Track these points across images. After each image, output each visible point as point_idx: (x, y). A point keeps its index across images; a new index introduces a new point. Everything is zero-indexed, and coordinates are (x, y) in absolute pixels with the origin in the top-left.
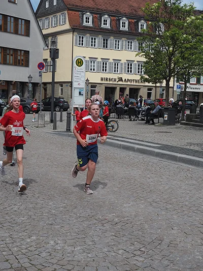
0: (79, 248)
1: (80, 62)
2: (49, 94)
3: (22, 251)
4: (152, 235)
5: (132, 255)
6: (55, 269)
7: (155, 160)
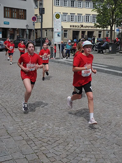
0: (62, 128)
1: (58, 16)
2: (39, 36)
3: (29, 130)
4: (105, 120)
5: (94, 132)
6: (49, 140)
7: (105, 75)
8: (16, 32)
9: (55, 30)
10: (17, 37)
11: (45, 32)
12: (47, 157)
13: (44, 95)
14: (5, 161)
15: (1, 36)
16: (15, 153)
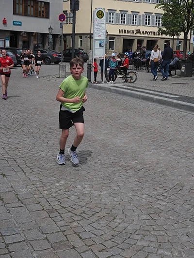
0: (105, 192)
2: (69, 46)
3: (52, 194)
4: (173, 182)
5: (156, 200)
7: (174, 110)
8: (32, 38)
9: (96, 36)
10: (34, 46)
11: (80, 39)
12: (80, 238)
14: (13, 243)
15: (8, 44)
16: (29, 231)
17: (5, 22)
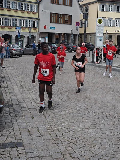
0: (91, 130)
1: (100, 21)
2: (83, 41)
3: (59, 130)
6: (76, 141)
8: (61, 37)
9: (97, 35)
10: (63, 41)
11: (90, 37)
12: (71, 157)
13: (80, 98)
14: (32, 157)
15: (47, 41)
16: (42, 151)
17: (45, 28)
